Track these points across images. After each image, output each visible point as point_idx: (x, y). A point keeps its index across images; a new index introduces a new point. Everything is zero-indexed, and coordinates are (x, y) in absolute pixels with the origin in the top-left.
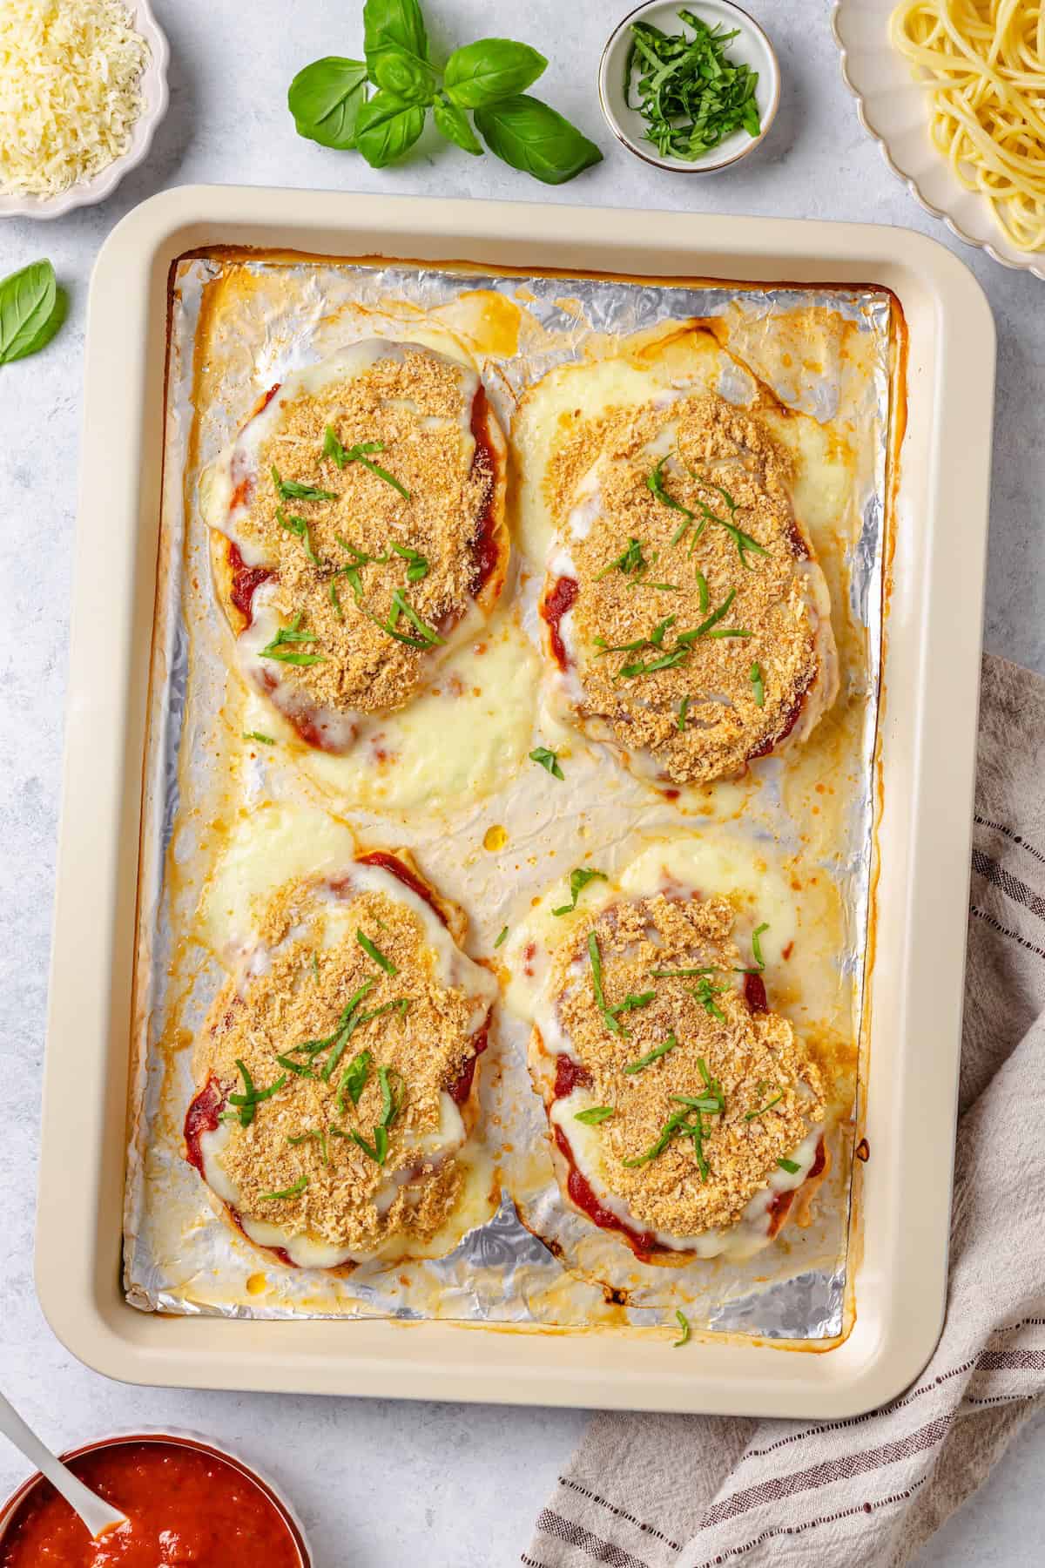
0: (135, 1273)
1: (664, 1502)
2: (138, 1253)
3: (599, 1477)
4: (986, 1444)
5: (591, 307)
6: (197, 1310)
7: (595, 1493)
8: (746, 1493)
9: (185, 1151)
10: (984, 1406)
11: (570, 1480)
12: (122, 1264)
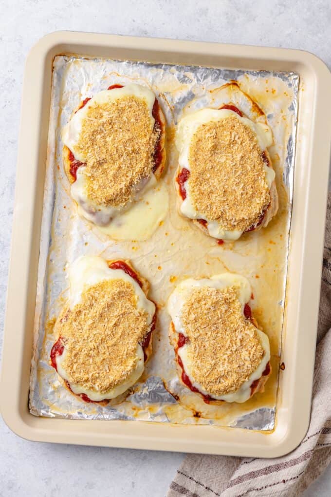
0: (33, 403)
1: (214, 480)
2: (34, 396)
3: (191, 471)
4: (324, 460)
5: (196, 75)
6: (54, 416)
7: (190, 476)
8: (243, 476)
9: (50, 362)
10: (323, 446)
11: (181, 471)
12: (29, 400)
